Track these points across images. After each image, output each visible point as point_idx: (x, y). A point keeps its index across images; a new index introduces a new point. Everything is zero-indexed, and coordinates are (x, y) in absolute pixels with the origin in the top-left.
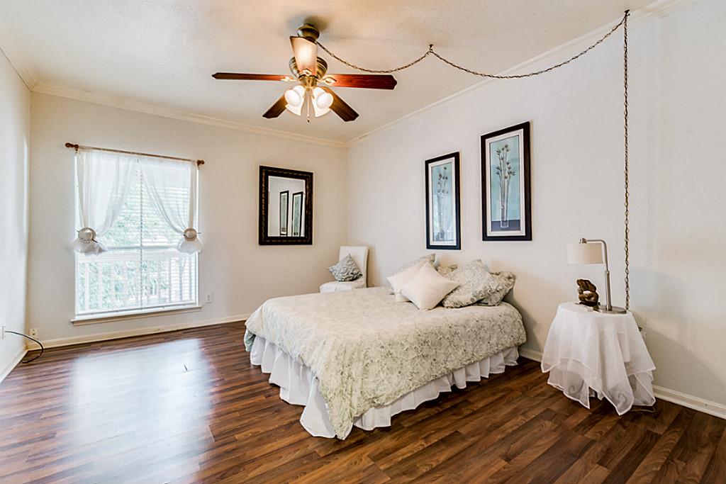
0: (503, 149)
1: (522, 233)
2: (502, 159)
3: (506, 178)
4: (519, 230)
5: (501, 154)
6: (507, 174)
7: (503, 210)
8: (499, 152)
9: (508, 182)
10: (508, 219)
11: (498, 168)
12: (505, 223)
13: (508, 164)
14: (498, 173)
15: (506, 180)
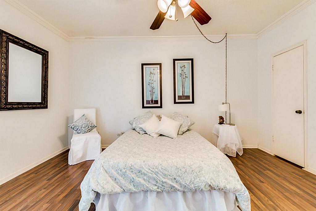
0: (183, 67)
1: (191, 100)
2: (183, 71)
3: (184, 78)
4: (190, 99)
5: (182, 68)
6: (184, 77)
7: (183, 91)
8: (181, 67)
9: (185, 80)
10: (185, 95)
11: (181, 74)
12: (184, 97)
13: (185, 73)
14: (181, 76)
15: (184, 79)
